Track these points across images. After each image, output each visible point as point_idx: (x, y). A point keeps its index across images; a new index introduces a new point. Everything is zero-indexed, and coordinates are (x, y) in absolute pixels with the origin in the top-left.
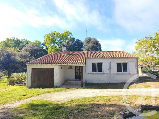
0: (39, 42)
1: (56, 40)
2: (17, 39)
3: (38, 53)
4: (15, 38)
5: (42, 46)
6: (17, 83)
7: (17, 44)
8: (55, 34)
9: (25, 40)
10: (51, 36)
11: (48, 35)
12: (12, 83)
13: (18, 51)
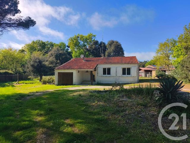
0: (63, 44)
1: (79, 43)
2: (42, 41)
3: (63, 57)
4: (39, 41)
5: (67, 48)
6: (48, 83)
7: (42, 47)
8: (78, 37)
9: (50, 42)
10: (75, 40)
11: (72, 38)
12: (45, 83)
13: (44, 55)
